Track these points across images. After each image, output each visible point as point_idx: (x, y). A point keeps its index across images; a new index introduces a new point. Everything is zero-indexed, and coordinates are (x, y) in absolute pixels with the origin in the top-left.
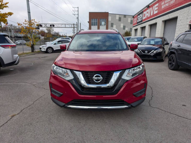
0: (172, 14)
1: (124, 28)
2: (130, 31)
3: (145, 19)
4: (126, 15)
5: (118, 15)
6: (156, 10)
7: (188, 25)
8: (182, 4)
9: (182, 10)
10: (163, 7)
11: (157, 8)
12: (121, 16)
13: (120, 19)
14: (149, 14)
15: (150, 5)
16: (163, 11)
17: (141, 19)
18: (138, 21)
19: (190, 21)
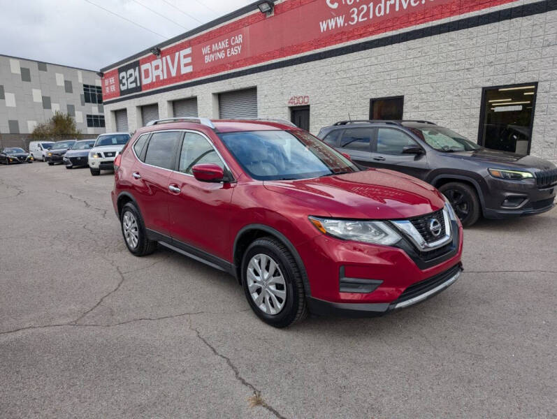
0: (238, 79)
1: (47, 103)
2: (69, 115)
3: (151, 85)
4: (46, 63)
5: (18, 61)
6: (186, 65)
7: (287, 108)
8: (263, 60)
9: (265, 72)
10: (208, 59)
11: (189, 60)
12: (27, 65)
13: (26, 75)
14: (163, 71)
15: (162, 49)
16: (212, 68)
17: (135, 81)
18: (123, 88)
19: (292, 99)
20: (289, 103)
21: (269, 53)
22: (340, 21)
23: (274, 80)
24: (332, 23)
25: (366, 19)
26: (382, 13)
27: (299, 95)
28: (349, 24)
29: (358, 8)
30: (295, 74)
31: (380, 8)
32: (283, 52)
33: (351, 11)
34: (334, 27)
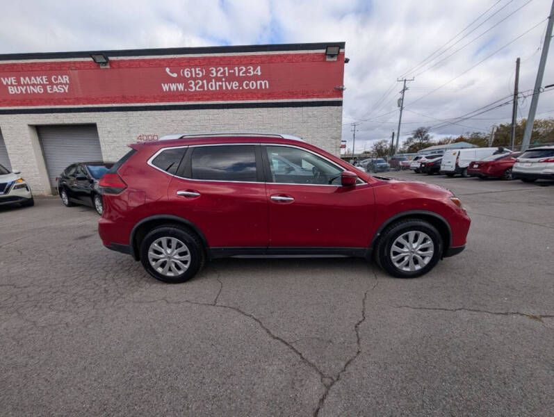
9: (106, 113)
10: (14, 91)
19: (140, 136)
20: (138, 139)
21: (108, 98)
22: (181, 87)
23: (118, 120)
24: (173, 87)
25: (202, 90)
26: (214, 88)
27: (148, 134)
28: (188, 90)
29: (195, 81)
30: (141, 118)
31: (212, 85)
32: (124, 99)
33: (189, 82)
34: (175, 89)
